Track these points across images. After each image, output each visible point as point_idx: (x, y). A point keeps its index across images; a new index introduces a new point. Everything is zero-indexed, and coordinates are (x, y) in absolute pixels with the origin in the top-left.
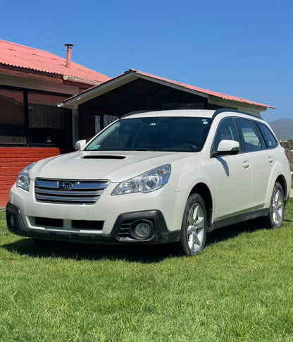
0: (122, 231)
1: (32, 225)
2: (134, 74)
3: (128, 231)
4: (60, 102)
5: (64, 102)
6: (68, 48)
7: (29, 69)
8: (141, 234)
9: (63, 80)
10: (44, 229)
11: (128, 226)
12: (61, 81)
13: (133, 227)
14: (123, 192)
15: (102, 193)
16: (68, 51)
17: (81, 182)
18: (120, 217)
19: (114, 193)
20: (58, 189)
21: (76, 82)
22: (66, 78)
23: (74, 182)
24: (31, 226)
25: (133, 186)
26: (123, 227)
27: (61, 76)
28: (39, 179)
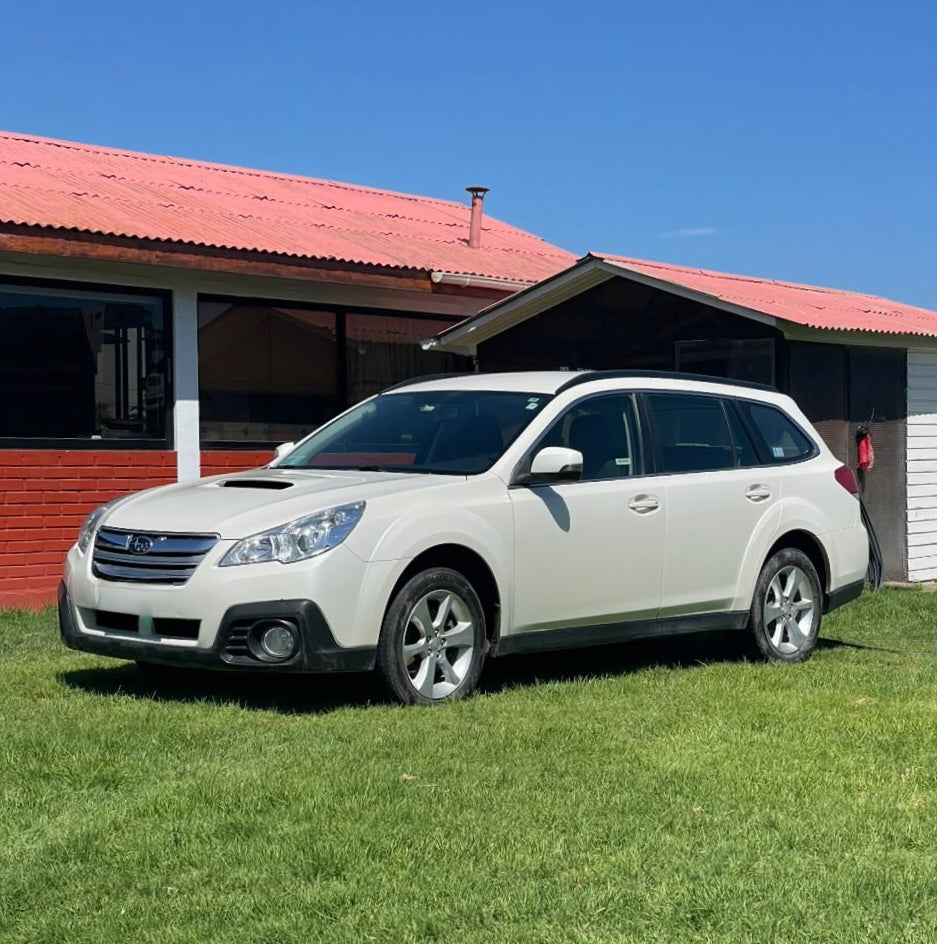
0: (233, 643)
1: (88, 626)
2: (599, 265)
3: (244, 642)
4: (427, 338)
5: (438, 338)
6: (475, 197)
7: (333, 259)
8: (274, 648)
9: (433, 283)
10: (101, 633)
11: (244, 633)
12: (428, 285)
13: (258, 636)
14: (246, 560)
15: (200, 562)
16: (474, 205)
17: (169, 537)
18: (230, 612)
19: (224, 562)
20: (127, 552)
21: (469, 287)
22: (437, 278)
23: (154, 536)
24: (83, 629)
25: (267, 548)
26: (236, 633)
27: (428, 274)
28: (104, 530)
